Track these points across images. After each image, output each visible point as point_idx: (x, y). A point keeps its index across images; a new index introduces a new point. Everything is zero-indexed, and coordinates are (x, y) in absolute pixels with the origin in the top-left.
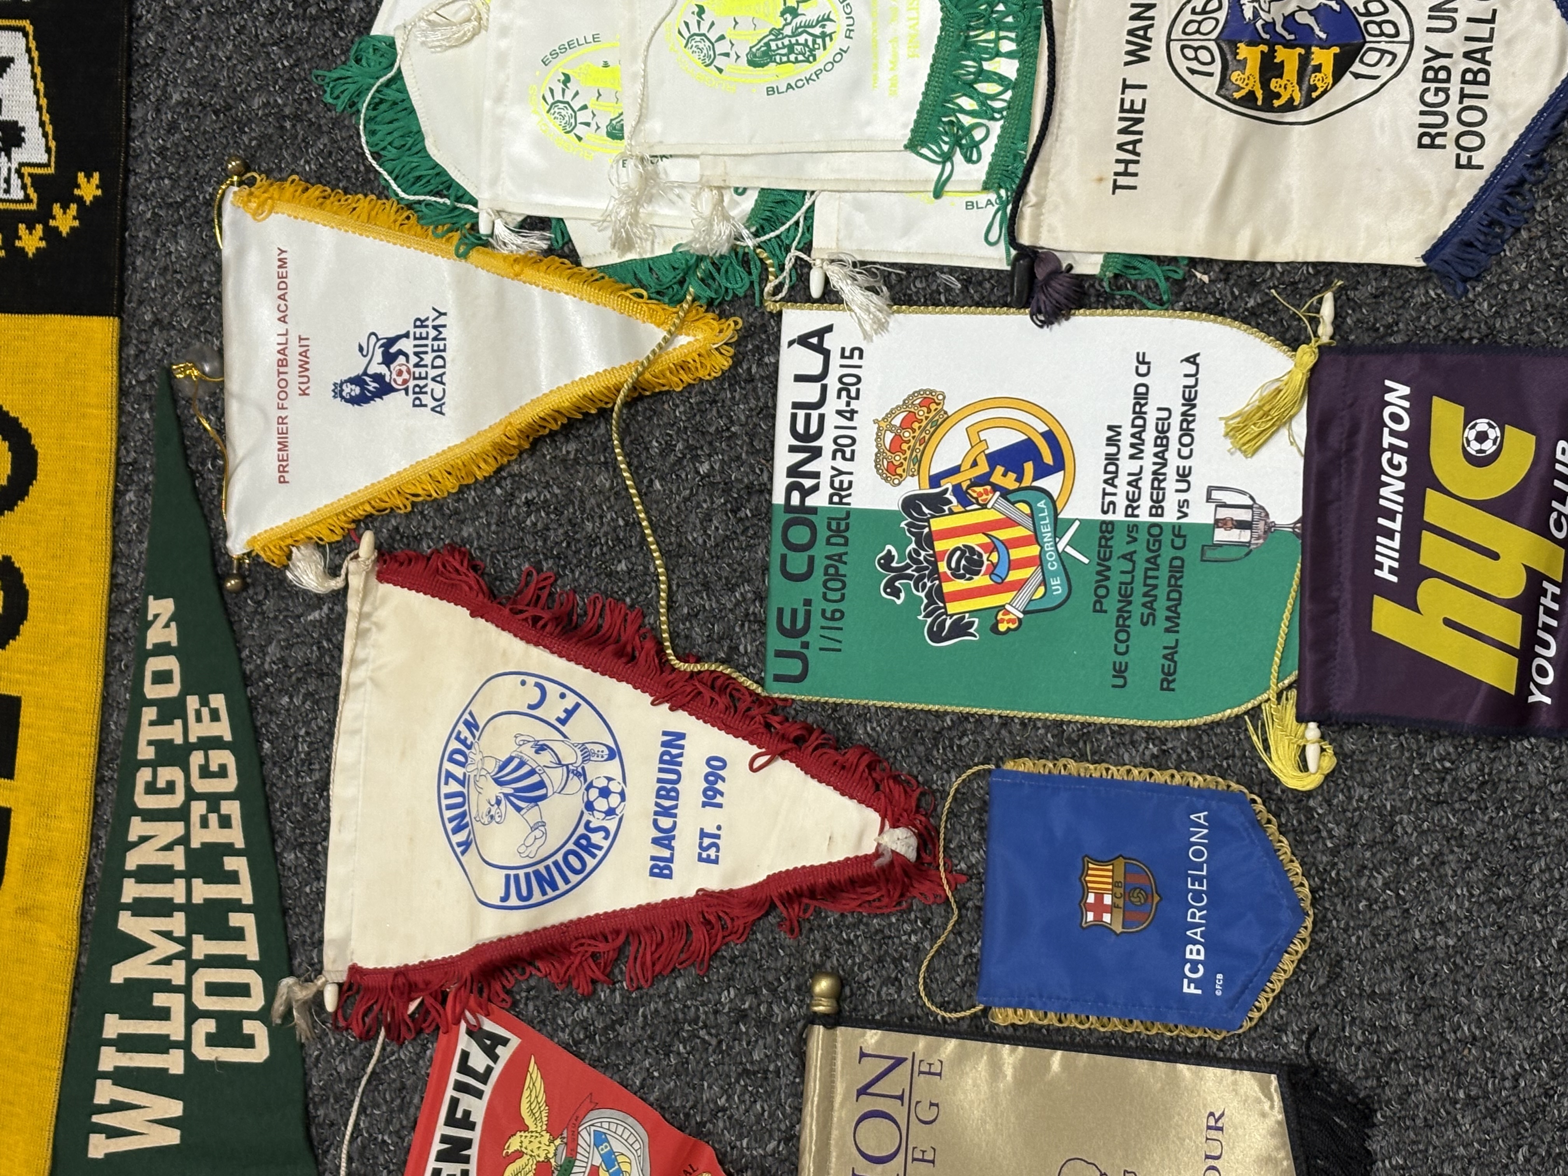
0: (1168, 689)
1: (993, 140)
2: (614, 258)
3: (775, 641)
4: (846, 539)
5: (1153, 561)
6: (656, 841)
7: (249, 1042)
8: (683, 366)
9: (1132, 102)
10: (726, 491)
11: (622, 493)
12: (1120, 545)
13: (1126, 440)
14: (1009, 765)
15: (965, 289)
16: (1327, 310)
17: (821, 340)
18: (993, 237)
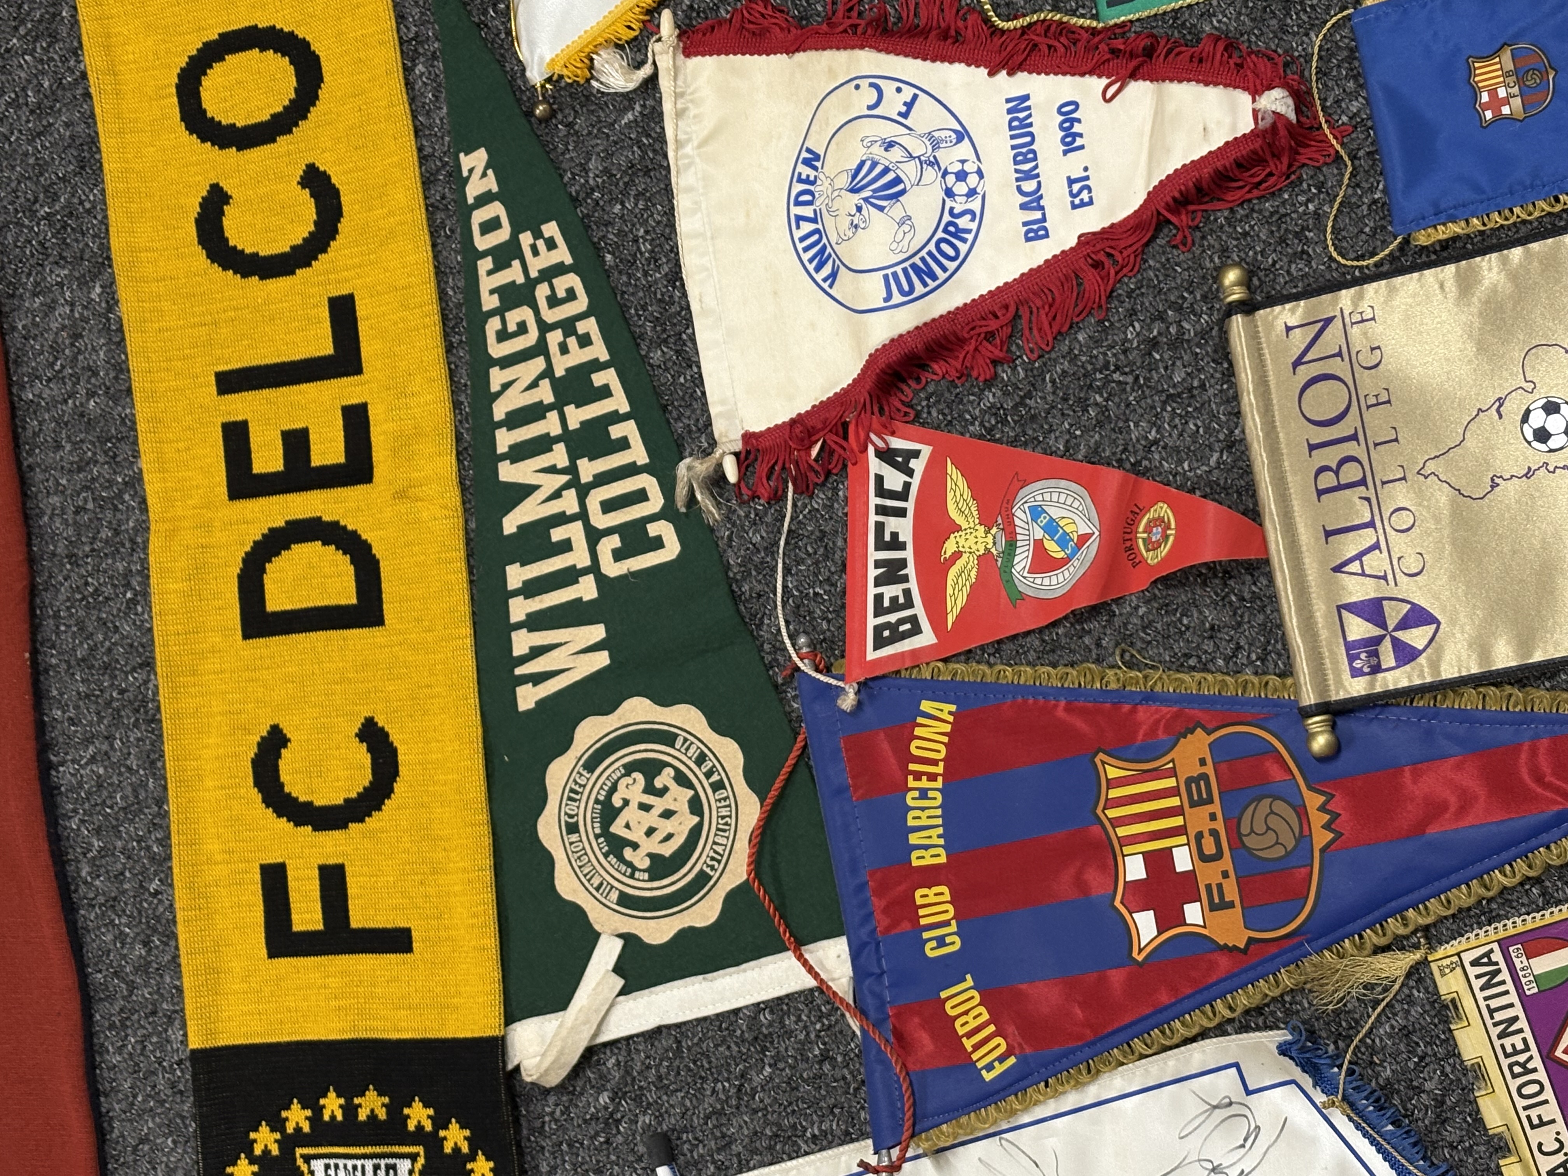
6: (1024, 207)
7: (658, 543)
14: (1368, 3)
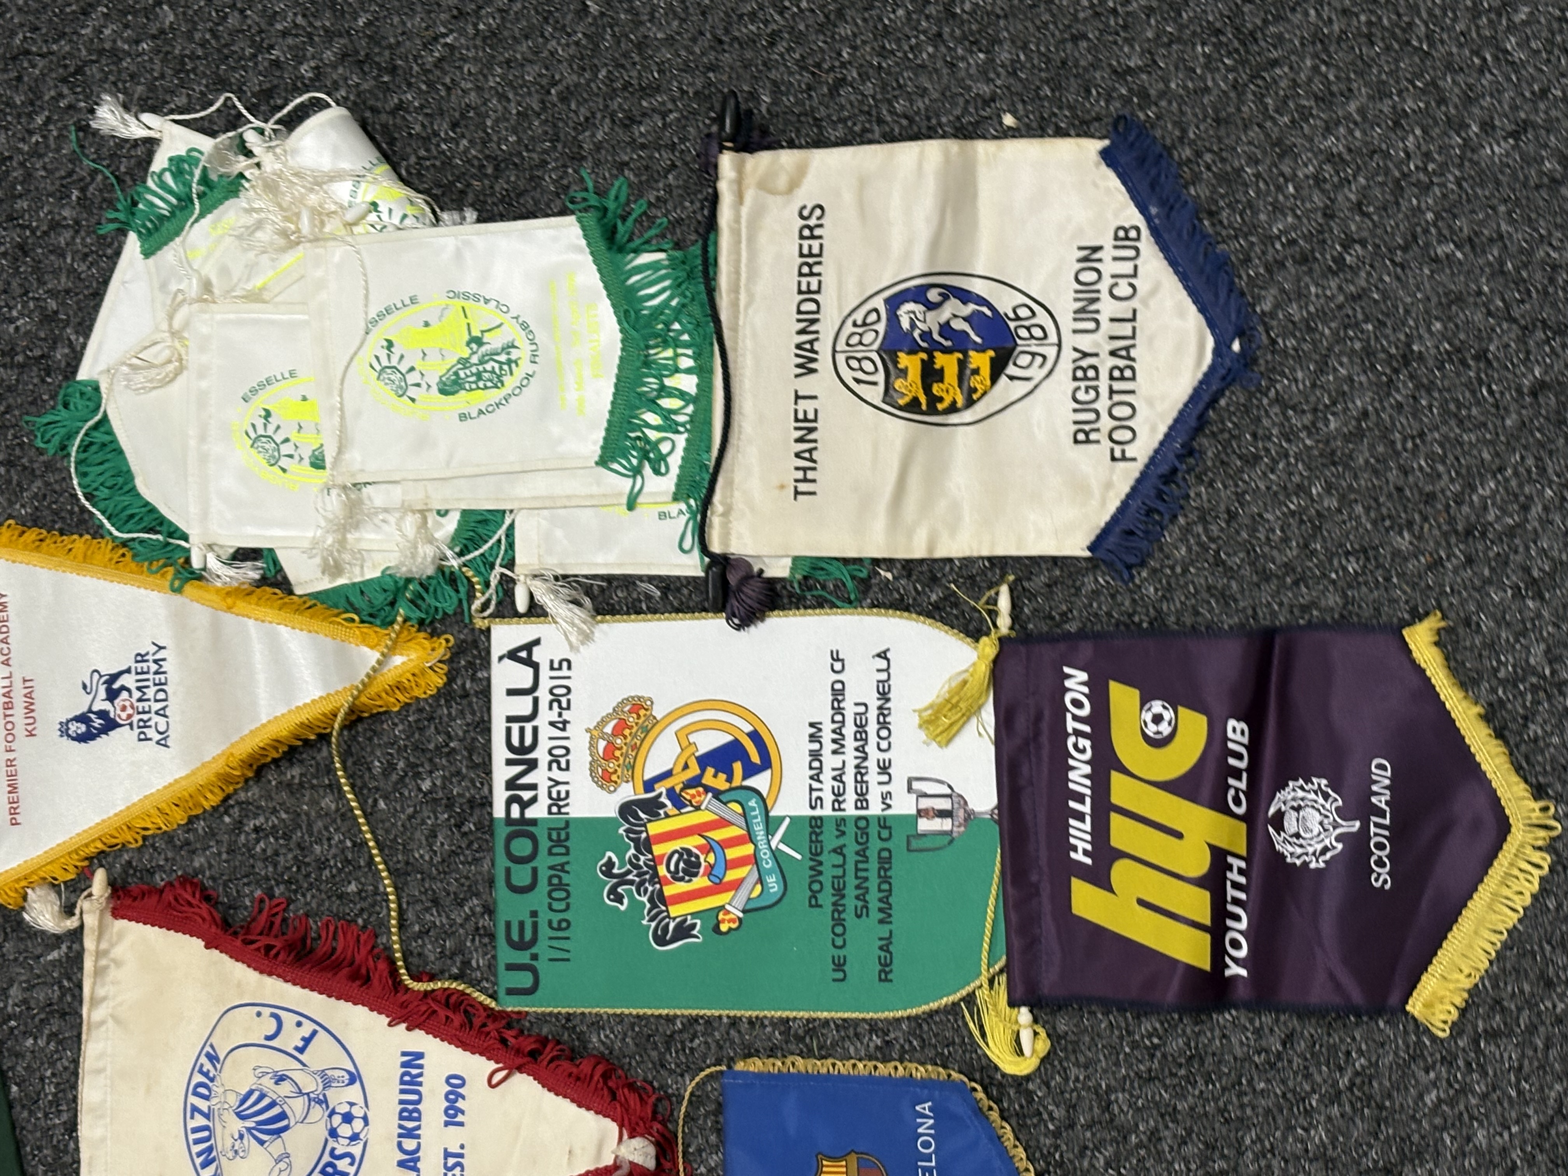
0: (886, 980)
1: (679, 452)
2: (325, 584)
3: (506, 954)
4: (567, 848)
5: (862, 854)
6: (401, 1164)
8: (398, 687)
9: (805, 412)
10: (449, 807)
11: (346, 815)
12: (830, 839)
13: (827, 736)
14: (740, 1066)
15: (664, 595)
16: (1004, 603)
17: (530, 654)
18: (687, 545)
